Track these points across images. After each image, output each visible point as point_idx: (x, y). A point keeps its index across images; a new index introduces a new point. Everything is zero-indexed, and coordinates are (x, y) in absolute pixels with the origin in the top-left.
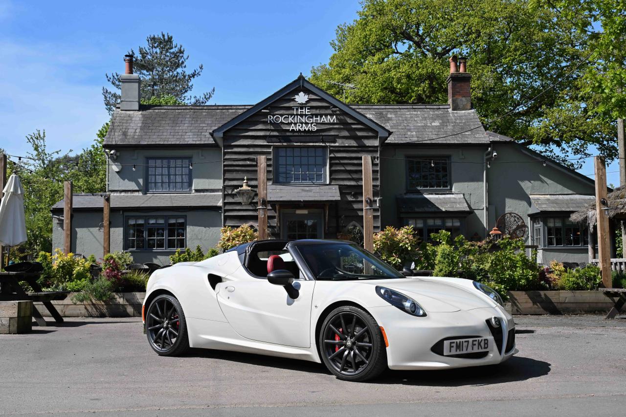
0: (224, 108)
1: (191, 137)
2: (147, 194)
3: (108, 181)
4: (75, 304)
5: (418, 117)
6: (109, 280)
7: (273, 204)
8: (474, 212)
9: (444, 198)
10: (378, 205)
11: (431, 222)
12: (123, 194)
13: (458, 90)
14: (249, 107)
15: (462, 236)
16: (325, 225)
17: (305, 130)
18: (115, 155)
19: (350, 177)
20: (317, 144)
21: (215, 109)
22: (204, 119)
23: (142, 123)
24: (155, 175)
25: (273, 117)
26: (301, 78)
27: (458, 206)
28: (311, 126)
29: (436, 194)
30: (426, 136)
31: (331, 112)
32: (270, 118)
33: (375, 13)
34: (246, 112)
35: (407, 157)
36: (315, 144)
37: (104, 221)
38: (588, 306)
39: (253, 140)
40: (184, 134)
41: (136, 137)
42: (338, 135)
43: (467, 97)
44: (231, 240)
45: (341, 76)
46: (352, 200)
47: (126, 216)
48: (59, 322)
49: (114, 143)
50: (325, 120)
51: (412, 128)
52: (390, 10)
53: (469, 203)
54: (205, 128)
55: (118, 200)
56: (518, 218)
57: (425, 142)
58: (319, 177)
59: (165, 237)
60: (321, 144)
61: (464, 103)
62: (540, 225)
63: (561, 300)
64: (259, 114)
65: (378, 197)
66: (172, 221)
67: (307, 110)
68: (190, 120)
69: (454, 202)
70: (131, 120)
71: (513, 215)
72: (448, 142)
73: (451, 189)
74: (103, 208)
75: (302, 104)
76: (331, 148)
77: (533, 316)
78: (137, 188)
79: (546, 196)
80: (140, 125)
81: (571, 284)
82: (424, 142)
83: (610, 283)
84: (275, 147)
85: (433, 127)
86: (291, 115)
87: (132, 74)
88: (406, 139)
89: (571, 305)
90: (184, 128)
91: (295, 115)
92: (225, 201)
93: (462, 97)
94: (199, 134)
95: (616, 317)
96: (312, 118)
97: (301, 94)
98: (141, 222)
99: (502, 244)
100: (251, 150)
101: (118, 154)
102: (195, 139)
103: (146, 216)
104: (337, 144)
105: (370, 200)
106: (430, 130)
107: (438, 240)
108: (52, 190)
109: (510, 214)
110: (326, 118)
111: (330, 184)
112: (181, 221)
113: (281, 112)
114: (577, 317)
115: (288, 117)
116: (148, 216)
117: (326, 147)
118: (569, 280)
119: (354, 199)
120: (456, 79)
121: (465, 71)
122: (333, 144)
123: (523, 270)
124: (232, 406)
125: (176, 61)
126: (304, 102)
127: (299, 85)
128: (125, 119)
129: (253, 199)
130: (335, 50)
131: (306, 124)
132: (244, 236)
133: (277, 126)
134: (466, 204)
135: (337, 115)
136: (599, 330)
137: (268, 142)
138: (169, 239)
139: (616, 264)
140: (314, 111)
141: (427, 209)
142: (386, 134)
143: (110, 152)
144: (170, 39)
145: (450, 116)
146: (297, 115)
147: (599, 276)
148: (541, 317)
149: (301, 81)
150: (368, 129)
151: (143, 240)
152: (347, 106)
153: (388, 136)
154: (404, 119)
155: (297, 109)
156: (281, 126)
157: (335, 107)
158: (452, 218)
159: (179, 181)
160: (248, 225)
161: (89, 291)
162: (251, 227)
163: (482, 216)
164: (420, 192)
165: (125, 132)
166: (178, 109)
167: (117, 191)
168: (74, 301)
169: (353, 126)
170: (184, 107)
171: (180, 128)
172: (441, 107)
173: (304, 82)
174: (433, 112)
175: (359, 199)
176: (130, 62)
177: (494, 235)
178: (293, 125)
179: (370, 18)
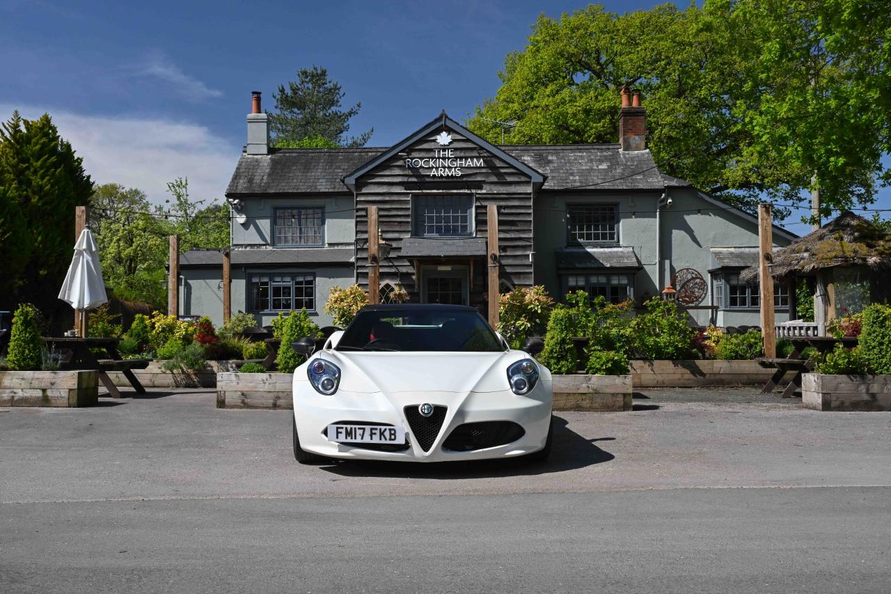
0: (364, 150)
1: (324, 184)
2: (274, 248)
3: (232, 235)
4: (164, 373)
5: (583, 159)
6: (203, 346)
7: (411, 259)
8: (642, 268)
9: (610, 252)
10: (531, 260)
11: (594, 280)
12: (248, 249)
13: (630, 127)
14: (384, 150)
16: (470, 283)
17: (448, 175)
18: (240, 205)
20: (461, 191)
21: (353, 152)
22: (341, 164)
23: (271, 169)
24: (284, 227)
25: (412, 160)
26: (443, 116)
27: (626, 261)
28: (455, 171)
29: (601, 247)
30: (591, 181)
31: (477, 155)
32: (408, 161)
33: (547, 38)
34: (381, 155)
35: (569, 205)
36: (459, 191)
37: (224, 279)
38: (746, 377)
39: (389, 187)
40: (316, 180)
41: (263, 184)
42: (484, 182)
43: (640, 135)
45: (509, 112)
47: (249, 274)
48: (140, 392)
49: (238, 191)
50: (471, 164)
51: (576, 171)
52: (565, 34)
53: (639, 257)
54: (341, 174)
55: (239, 256)
56: (696, 275)
57: (590, 188)
58: (465, 228)
59: (292, 297)
60: (466, 191)
61: (637, 142)
62: (721, 283)
63: (715, 370)
64: (396, 158)
65: (530, 251)
66: (300, 279)
67: (450, 153)
68: (324, 164)
69: (622, 256)
70: (258, 165)
71: (690, 270)
72: (616, 188)
73: (619, 242)
74: (222, 264)
75: (444, 145)
76: (478, 196)
77: (680, 389)
78: (264, 243)
79: (730, 249)
80: (268, 171)
81: (728, 352)
82: (587, 188)
83: (773, 351)
84: (414, 195)
85: (599, 171)
86: (433, 158)
87: (261, 113)
88: (567, 184)
89: (727, 376)
90: (317, 174)
91: (436, 158)
92: (359, 256)
93: (637, 135)
94: (333, 180)
95: (773, 391)
96: (456, 161)
97: (444, 134)
98: (265, 280)
100: (388, 198)
101: (243, 204)
102: (327, 187)
103: (270, 273)
104: (484, 191)
105: (496, 256)
106: (596, 174)
107: (574, 302)
109: (687, 269)
110: (472, 161)
111: (476, 237)
112: (309, 278)
113: (423, 154)
114: (731, 391)
115: (429, 161)
116: (273, 273)
117: (471, 195)
118: (725, 347)
119: (503, 254)
120: (630, 114)
121: (639, 105)
122: (479, 192)
123: (670, 335)
124: (228, 497)
125: (331, 96)
126: (447, 143)
127: (442, 124)
128: (252, 164)
129: (389, 253)
131: (449, 168)
132: (353, 297)
133: (415, 171)
134: (634, 258)
135: (483, 157)
136: (738, 408)
137: (406, 189)
138: (296, 300)
139: (789, 329)
140: (458, 154)
142: (540, 179)
143: (234, 200)
144: (324, 73)
145: (620, 157)
146: (439, 158)
147: (761, 344)
148: (690, 390)
149: (444, 119)
150: (520, 173)
151: (268, 299)
152: (496, 147)
153: (542, 181)
154: (567, 161)
155: (439, 152)
156: (421, 170)
157: (482, 148)
158: (618, 275)
159: (311, 234)
160: (383, 283)
161: (179, 359)
162: (387, 286)
163: (655, 272)
164: (582, 246)
165: (250, 178)
166: (311, 153)
167: (241, 245)
168: (163, 369)
169: (502, 171)
170: (318, 151)
171: (313, 174)
172: (611, 147)
173: (447, 120)
174: (602, 152)
175: (508, 253)
176: (258, 100)
177: (667, 294)
178: (434, 169)
179: (542, 44)
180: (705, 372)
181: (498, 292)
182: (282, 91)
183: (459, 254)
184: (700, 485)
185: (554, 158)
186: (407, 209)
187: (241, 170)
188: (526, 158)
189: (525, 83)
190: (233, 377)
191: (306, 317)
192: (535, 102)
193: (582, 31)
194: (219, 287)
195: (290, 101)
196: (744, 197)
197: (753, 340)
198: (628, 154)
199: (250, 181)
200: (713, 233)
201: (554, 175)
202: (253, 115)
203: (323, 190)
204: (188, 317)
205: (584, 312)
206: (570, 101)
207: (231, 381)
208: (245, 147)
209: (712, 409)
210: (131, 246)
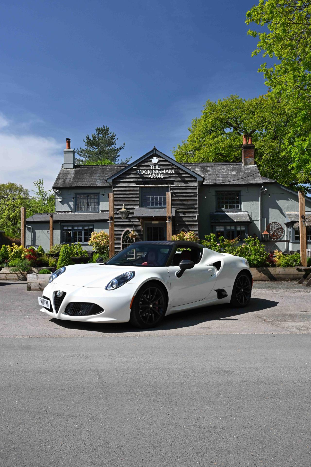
0: (119, 166)
1: (99, 182)
2: (75, 213)
3: (56, 207)
4: (12, 273)
5: (224, 169)
7: (138, 218)
8: (253, 222)
9: (237, 214)
10: (197, 218)
11: (228, 228)
12: (63, 213)
13: (247, 154)
15: (222, 237)
17: (157, 178)
18: (59, 192)
19: (181, 203)
20: (163, 185)
22: (107, 173)
23: (75, 175)
24: (80, 203)
25: (140, 170)
26: (155, 149)
27: (244, 219)
28: (160, 176)
29: (232, 212)
30: (227, 180)
31: (171, 168)
32: (138, 171)
33: (211, 111)
34: (124, 168)
35: (217, 192)
36: (162, 185)
37: (50, 228)
38: (292, 276)
39: (128, 184)
40: (96, 181)
41: (70, 183)
42: (174, 181)
43: (252, 157)
44: (95, 239)
45: (193, 146)
46: (182, 216)
47: (62, 225)
49: (58, 186)
50: (168, 172)
51: (220, 175)
52: (220, 109)
53: (251, 216)
55: (58, 217)
56: (279, 225)
58: (165, 203)
59: (83, 237)
60: (166, 185)
61: (251, 161)
62: (290, 229)
63: (277, 273)
64: (132, 169)
65: (197, 214)
66: (86, 228)
67: (158, 167)
68: (100, 173)
69: (242, 217)
70: (69, 173)
71: (276, 223)
72: (239, 183)
73: (241, 209)
74: (49, 221)
75: (155, 163)
76: (171, 187)
78: (70, 210)
80: (73, 176)
82: (226, 183)
83: (306, 264)
84: (141, 187)
85: (232, 175)
86: (149, 170)
87: (70, 148)
88: (216, 182)
90: (96, 177)
91: (151, 170)
93: (250, 157)
95: (303, 283)
96: (161, 171)
97: (155, 158)
98: (70, 228)
99: (246, 241)
100: (128, 189)
101: (61, 192)
102: (101, 184)
103: (72, 225)
104: (174, 185)
105: (170, 217)
106: (230, 176)
107: (209, 239)
108: (44, 211)
109: (274, 223)
110: (169, 171)
112: (91, 227)
113: (144, 168)
114: (283, 283)
115: (148, 171)
116: (73, 225)
117: (168, 187)
118: (283, 261)
119: (184, 216)
120: (247, 148)
121: (252, 143)
122: (172, 185)
123: (255, 255)
127: (154, 153)
128: (66, 173)
129: (128, 215)
130: (191, 133)
131: (158, 174)
132: (102, 237)
133: (141, 176)
134: (249, 218)
135: (174, 169)
137: (136, 185)
140: (162, 167)
141: (226, 221)
142: (202, 179)
143: (57, 190)
144: (108, 129)
145: (242, 168)
146: (153, 169)
147: (300, 259)
149: (155, 151)
150: (192, 176)
151: (71, 238)
152: (180, 164)
153: (202, 180)
154: (216, 171)
155: (153, 166)
156: (144, 175)
157: (173, 165)
158: (240, 225)
159: (93, 206)
160: (126, 230)
161: (19, 267)
162: (128, 231)
163: (258, 224)
164: (223, 211)
165: (65, 180)
166: (94, 167)
167: (60, 212)
168: (11, 272)
169: (183, 175)
170: (97, 166)
171: (94, 178)
172: (238, 163)
173: (157, 151)
174: (233, 166)
175: (186, 215)
176: (69, 142)
177: (264, 235)
178: (150, 175)
179: (208, 114)
180: (272, 273)
181: (171, 234)
182: (88, 138)
183: (162, 215)
184: (233, 332)
185: (210, 169)
186: (138, 194)
187: (61, 176)
188: (196, 169)
189: (201, 133)
190: (35, 276)
191: (80, 246)
192: (205, 142)
193: (227, 108)
194: (48, 232)
195: (91, 143)
196: (308, 187)
197: (296, 258)
198: (246, 167)
199: (64, 181)
200: (287, 205)
201: (210, 177)
202: (67, 150)
203: (99, 185)
204: (34, 246)
205: (213, 244)
206: (222, 141)
207: (34, 278)
208: (63, 165)
209: (268, 292)
210: (14, 212)
